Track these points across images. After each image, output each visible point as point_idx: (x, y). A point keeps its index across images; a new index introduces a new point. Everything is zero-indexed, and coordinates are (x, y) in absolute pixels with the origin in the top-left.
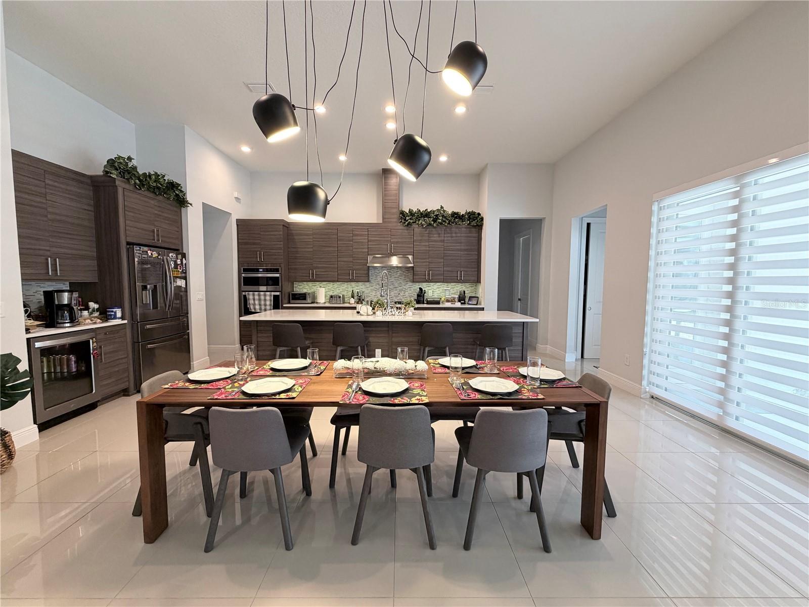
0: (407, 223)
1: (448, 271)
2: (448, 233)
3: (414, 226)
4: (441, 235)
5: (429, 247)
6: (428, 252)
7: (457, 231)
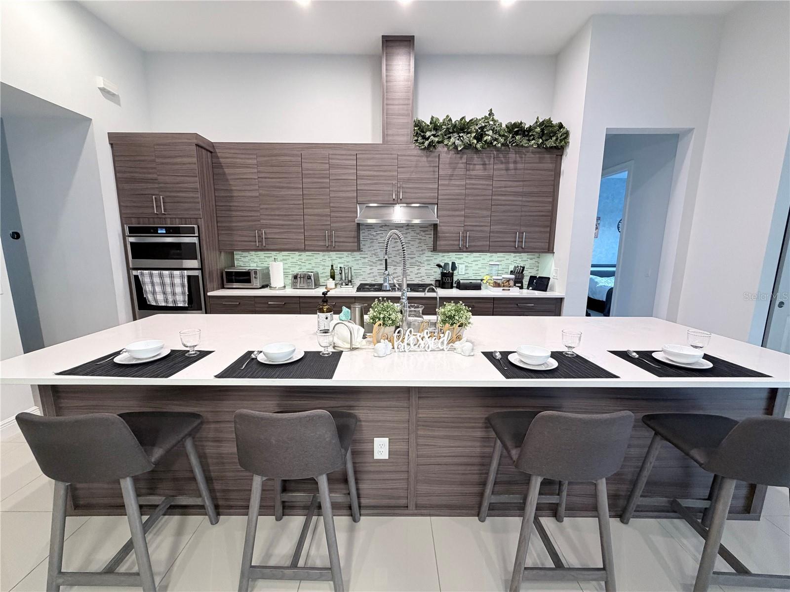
0: (427, 143)
1: (497, 232)
2: (502, 163)
3: (441, 148)
4: (487, 166)
5: (466, 189)
6: (464, 197)
7: (518, 159)
